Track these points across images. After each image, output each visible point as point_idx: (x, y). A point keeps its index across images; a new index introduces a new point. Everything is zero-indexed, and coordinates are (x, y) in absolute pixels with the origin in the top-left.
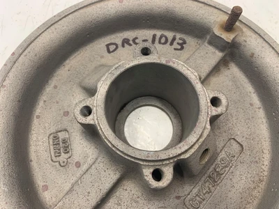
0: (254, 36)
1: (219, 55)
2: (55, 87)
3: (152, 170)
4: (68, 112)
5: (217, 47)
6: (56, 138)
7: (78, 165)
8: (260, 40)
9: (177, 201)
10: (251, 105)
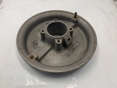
0: (81, 19)
1: (74, 24)
2: (33, 32)
3: (57, 40)
4: (37, 37)
5: (73, 23)
6: (34, 42)
7: (39, 47)
8: (82, 20)
9: (64, 54)
10: (82, 35)
